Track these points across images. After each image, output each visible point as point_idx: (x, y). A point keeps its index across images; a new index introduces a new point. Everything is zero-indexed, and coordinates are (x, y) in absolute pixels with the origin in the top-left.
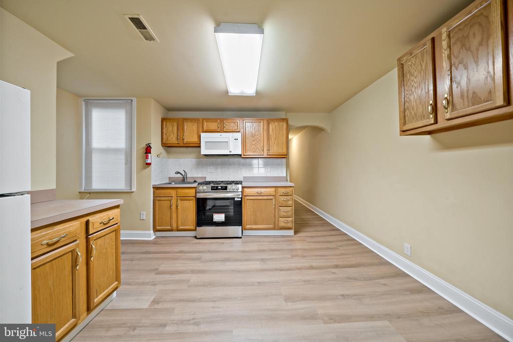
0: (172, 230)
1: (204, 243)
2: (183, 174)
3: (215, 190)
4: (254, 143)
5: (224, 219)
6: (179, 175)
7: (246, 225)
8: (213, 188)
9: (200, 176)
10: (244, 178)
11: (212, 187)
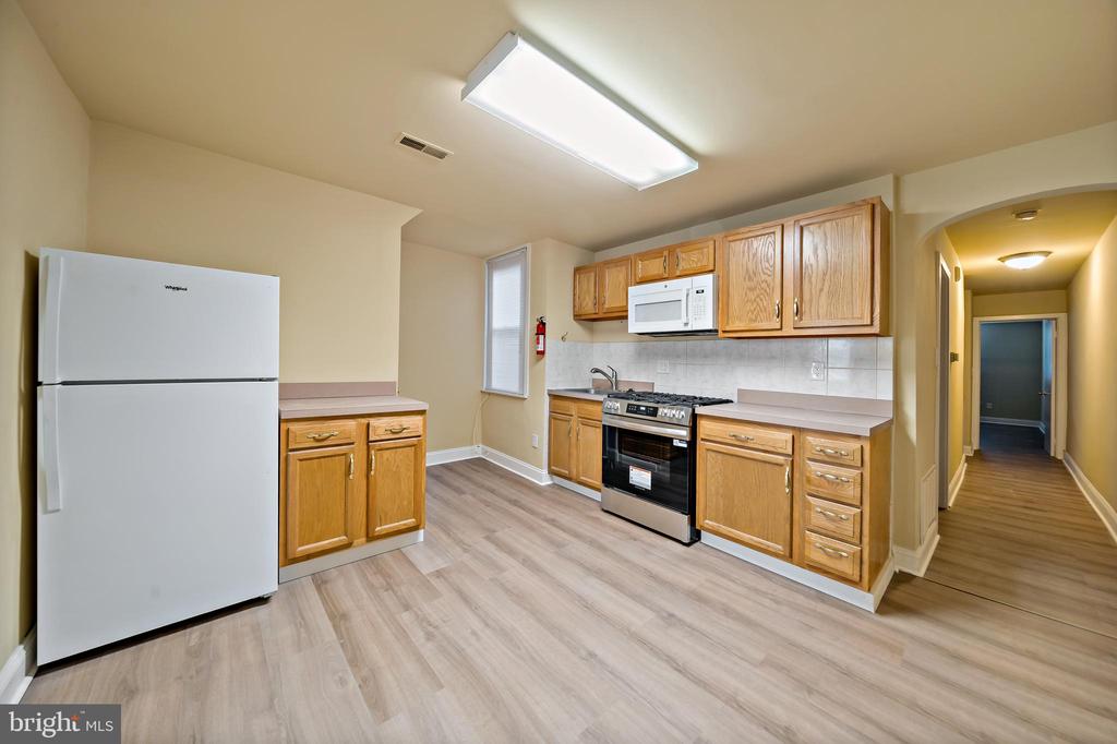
0: (569, 479)
1: (603, 524)
2: (610, 373)
3: (635, 413)
4: (752, 296)
5: (650, 484)
6: (598, 376)
7: (706, 519)
8: (631, 409)
9: (643, 379)
10: (741, 392)
11: (629, 405)
